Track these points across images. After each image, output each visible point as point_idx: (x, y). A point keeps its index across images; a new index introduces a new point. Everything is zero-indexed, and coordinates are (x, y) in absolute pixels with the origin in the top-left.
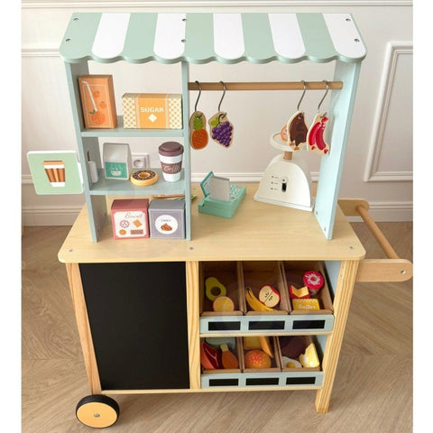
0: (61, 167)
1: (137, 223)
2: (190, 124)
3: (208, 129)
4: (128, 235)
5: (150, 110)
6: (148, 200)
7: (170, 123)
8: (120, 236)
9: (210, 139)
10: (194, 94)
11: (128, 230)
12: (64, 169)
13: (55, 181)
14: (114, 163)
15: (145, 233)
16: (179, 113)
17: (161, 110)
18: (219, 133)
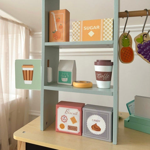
0: (31, 69)
1: (73, 120)
2: (119, 42)
3: (134, 47)
4: (66, 129)
5: (90, 28)
6: (84, 104)
7: (103, 37)
8: (60, 129)
9: (135, 53)
10: (123, 20)
11: (66, 125)
12: (33, 71)
13: (27, 80)
14: (64, 72)
15: (79, 130)
16: (111, 29)
17: (98, 27)
18: (143, 49)
